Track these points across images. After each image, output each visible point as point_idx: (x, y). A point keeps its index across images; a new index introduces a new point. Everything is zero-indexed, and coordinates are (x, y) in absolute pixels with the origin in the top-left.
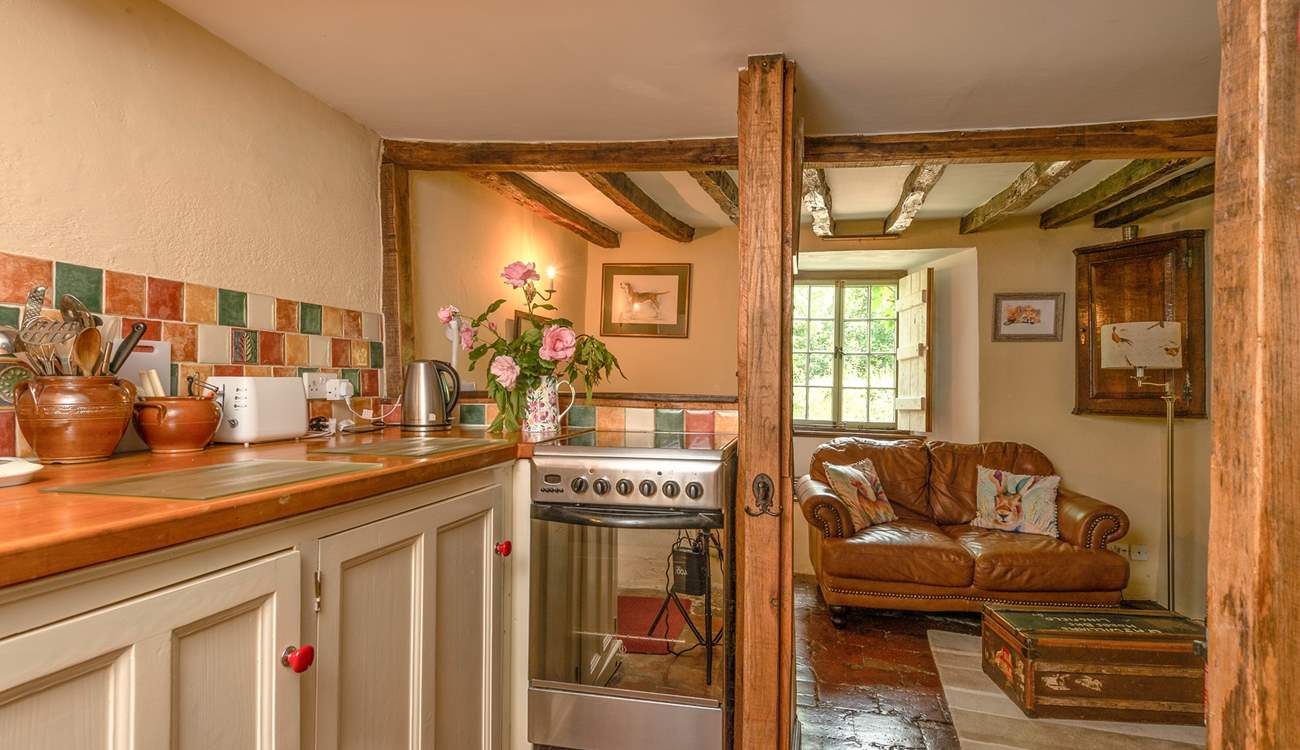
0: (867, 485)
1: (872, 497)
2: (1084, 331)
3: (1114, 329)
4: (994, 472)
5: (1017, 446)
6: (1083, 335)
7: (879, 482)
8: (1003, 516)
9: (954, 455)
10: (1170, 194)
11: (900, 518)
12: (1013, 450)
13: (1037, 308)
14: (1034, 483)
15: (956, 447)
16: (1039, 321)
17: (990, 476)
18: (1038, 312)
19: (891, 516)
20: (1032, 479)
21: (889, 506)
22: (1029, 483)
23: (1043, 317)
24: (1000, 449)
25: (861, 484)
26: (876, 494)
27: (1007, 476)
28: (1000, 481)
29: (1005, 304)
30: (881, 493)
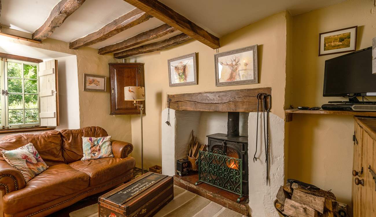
0: (31, 156)
1: (35, 161)
2: (113, 89)
3: (129, 88)
4: (89, 138)
5: (95, 127)
6: (113, 90)
7: (37, 153)
8: (94, 154)
9: (72, 134)
10: (140, 50)
11: (49, 166)
12: (94, 129)
13: (99, 80)
14: (103, 140)
15: (73, 131)
16: (99, 85)
17: (87, 140)
18: (99, 82)
19: (46, 166)
20: (102, 138)
21: (44, 163)
22: (102, 140)
23: (100, 83)
24: (90, 129)
25: (27, 157)
26: (37, 159)
27: (93, 139)
28: (92, 141)
29: (88, 78)
30: (39, 158)
